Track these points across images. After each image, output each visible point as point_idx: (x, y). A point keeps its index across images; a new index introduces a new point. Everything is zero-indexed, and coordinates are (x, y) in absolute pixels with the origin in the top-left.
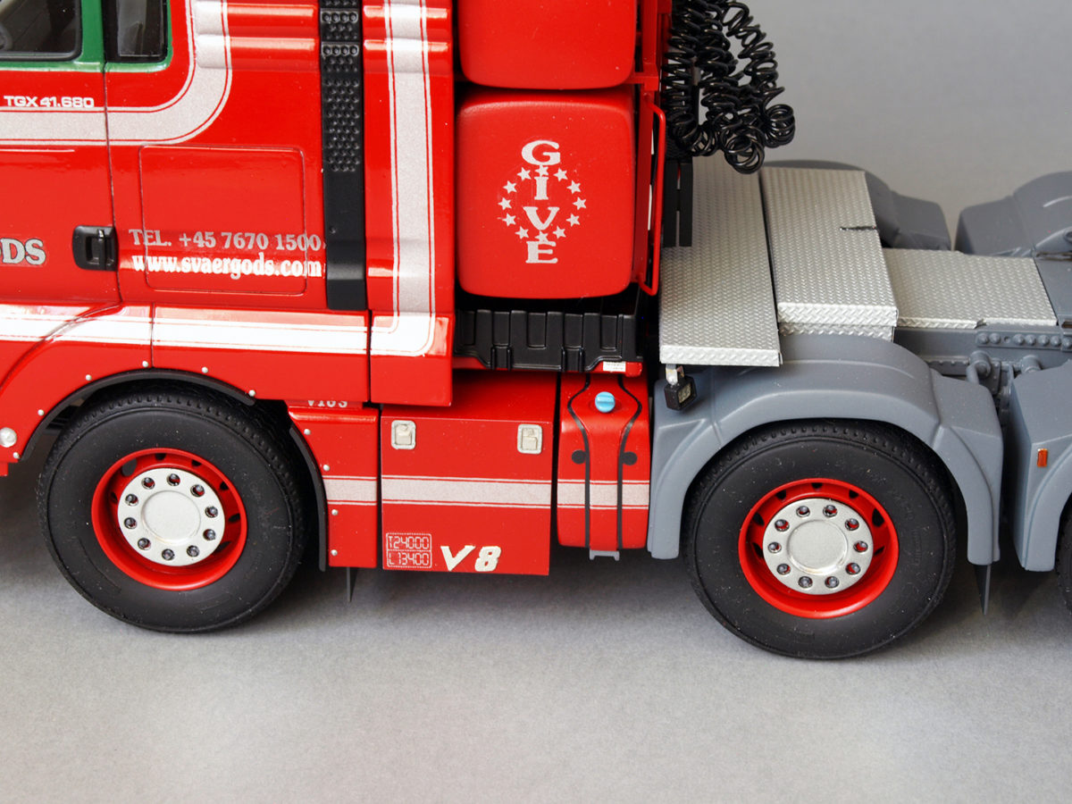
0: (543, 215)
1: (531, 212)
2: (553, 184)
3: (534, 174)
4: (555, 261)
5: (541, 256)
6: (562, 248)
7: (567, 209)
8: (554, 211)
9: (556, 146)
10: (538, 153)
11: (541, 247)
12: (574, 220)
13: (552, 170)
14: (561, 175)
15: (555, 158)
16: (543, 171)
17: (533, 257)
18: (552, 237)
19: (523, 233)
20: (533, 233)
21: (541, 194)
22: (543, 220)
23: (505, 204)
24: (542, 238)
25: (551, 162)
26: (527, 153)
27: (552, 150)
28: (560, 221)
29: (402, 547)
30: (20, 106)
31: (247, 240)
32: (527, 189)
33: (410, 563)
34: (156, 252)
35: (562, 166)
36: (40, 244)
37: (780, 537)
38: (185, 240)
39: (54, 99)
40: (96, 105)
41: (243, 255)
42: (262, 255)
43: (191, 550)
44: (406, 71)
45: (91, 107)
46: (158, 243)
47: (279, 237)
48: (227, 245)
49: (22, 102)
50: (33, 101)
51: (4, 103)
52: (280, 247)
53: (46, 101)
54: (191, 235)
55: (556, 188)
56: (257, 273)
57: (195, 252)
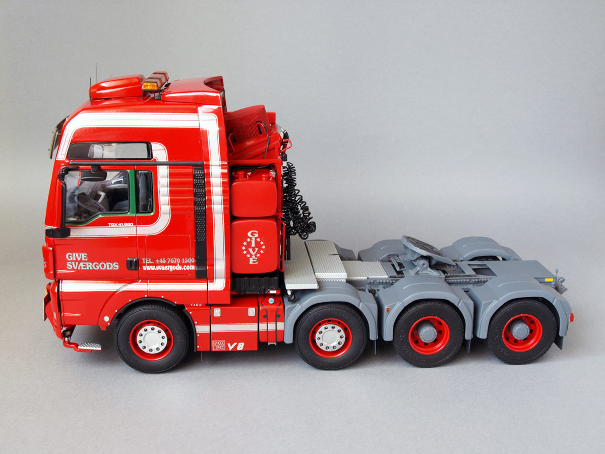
0: (254, 251)
1: (251, 250)
2: (256, 242)
3: (251, 240)
4: (257, 263)
5: (254, 262)
6: (259, 259)
7: (260, 249)
8: (257, 249)
9: (257, 232)
10: (252, 234)
11: (253, 259)
12: (262, 252)
13: (256, 238)
14: (258, 240)
15: (257, 235)
16: (253, 239)
17: (251, 262)
18: (256, 257)
19: (248, 256)
20: (251, 256)
21: (253, 245)
22: (254, 252)
23: (244, 248)
24: (254, 257)
25: (256, 236)
26: (249, 234)
27: (256, 233)
28: (258, 252)
29: (217, 344)
30: (112, 226)
31: (174, 260)
32: (249, 244)
33: (219, 349)
34: (149, 265)
35: (259, 237)
36: (117, 264)
37: (320, 336)
38: (157, 261)
39: (122, 224)
40: (134, 225)
41: (173, 264)
42: (178, 264)
43: (158, 349)
44: (217, 213)
45: (132, 226)
46: (150, 262)
47: (183, 259)
48: (169, 262)
49: (113, 225)
50: (116, 224)
51: (109, 225)
52: (183, 262)
53: (120, 224)
54: (159, 260)
55: (257, 243)
56: (177, 269)
57: (160, 264)
